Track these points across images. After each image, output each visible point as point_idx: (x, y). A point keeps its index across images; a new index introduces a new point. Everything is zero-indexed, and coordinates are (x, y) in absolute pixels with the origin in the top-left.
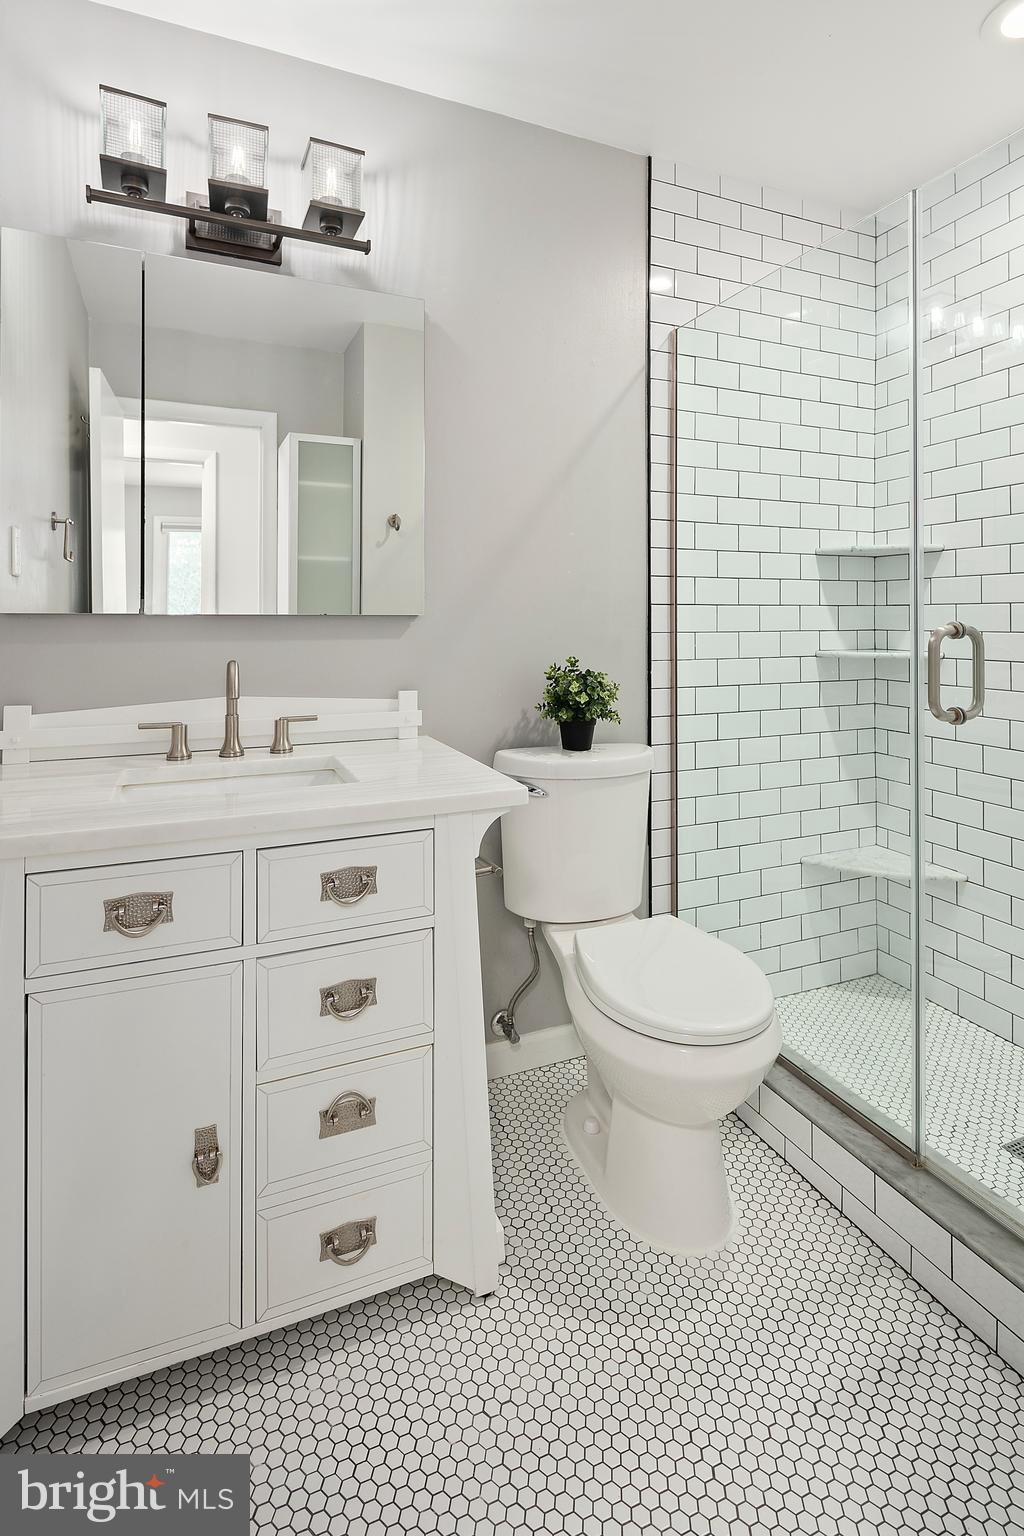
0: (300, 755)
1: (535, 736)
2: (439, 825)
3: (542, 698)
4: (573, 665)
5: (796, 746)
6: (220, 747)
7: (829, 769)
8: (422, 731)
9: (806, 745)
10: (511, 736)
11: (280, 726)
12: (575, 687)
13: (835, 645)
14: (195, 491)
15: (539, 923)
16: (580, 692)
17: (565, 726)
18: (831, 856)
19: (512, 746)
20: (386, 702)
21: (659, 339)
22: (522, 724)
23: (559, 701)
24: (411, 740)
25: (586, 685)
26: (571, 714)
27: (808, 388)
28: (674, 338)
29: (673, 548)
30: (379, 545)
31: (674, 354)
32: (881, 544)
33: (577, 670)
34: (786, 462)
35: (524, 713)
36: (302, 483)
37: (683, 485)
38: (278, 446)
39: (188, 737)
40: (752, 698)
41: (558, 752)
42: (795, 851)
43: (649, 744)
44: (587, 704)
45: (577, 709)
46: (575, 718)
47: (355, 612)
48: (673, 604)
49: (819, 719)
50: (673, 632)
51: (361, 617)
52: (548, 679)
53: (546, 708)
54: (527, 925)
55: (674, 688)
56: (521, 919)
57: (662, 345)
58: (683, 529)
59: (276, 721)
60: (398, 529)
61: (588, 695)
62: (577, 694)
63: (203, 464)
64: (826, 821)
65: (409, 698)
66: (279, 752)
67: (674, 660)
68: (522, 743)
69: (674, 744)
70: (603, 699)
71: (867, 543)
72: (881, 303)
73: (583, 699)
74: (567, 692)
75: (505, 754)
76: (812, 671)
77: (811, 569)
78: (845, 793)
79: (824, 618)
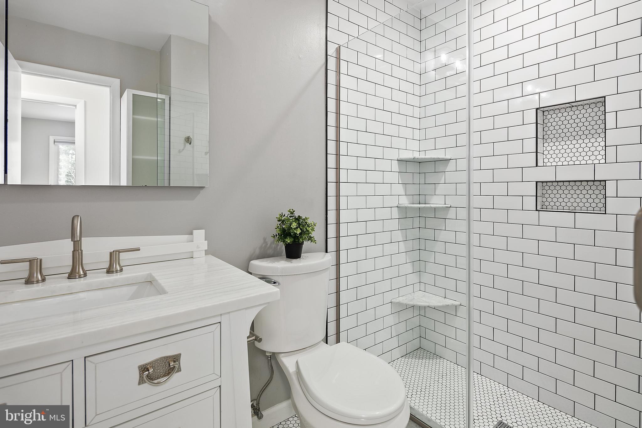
0: (128, 274)
1: (270, 252)
2: (224, 320)
3: (277, 232)
4: (292, 213)
5: (389, 249)
6: (69, 270)
7: (402, 258)
8: (207, 253)
9: (393, 248)
10: (257, 252)
11: (114, 256)
12: (294, 225)
13: (405, 201)
14: (71, 124)
15: (274, 353)
16: (297, 228)
17: (288, 247)
18: (404, 298)
19: (258, 258)
20: (186, 237)
21: (332, 51)
22: (263, 245)
23: (285, 233)
24: (201, 258)
25: (299, 224)
26: (292, 240)
27: (394, 83)
28: (338, 50)
29: (338, 155)
30: (180, 152)
31: (338, 59)
32: (422, 156)
33: (294, 216)
34: (386, 117)
35: (265, 239)
36: (136, 117)
37: (343, 124)
38: (121, 97)
39: (43, 267)
40: (372, 227)
41: (282, 260)
42: (389, 297)
43: (327, 252)
44: (301, 234)
45: (295, 237)
46: (294, 241)
47: (167, 185)
48: (338, 182)
49: (398, 235)
50: (338, 196)
51: (169, 187)
52: (278, 221)
53: (278, 236)
54: (267, 354)
55: (338, 223)
56: (264, 352)
57: (333, 54)
58: (343, 146)
59: (111, 253)
60: (190, 144)
61: (301, 229)
62: (295, 229)
63: (76, 106)
64: (401, 282)
65: (199, 234)
66: (112, 272)
67: (338, 210)
68: (263, 256)
69: (338, 251)
70: (308, 231)
71: (417, 155)
72: (423, 49)
73: (299, 231)
74: (290, 228)
75: (255, 262)
76: (395, 213)
77: (395, 166)
78: (408, 268)
79: (400, 189)
